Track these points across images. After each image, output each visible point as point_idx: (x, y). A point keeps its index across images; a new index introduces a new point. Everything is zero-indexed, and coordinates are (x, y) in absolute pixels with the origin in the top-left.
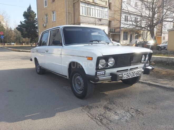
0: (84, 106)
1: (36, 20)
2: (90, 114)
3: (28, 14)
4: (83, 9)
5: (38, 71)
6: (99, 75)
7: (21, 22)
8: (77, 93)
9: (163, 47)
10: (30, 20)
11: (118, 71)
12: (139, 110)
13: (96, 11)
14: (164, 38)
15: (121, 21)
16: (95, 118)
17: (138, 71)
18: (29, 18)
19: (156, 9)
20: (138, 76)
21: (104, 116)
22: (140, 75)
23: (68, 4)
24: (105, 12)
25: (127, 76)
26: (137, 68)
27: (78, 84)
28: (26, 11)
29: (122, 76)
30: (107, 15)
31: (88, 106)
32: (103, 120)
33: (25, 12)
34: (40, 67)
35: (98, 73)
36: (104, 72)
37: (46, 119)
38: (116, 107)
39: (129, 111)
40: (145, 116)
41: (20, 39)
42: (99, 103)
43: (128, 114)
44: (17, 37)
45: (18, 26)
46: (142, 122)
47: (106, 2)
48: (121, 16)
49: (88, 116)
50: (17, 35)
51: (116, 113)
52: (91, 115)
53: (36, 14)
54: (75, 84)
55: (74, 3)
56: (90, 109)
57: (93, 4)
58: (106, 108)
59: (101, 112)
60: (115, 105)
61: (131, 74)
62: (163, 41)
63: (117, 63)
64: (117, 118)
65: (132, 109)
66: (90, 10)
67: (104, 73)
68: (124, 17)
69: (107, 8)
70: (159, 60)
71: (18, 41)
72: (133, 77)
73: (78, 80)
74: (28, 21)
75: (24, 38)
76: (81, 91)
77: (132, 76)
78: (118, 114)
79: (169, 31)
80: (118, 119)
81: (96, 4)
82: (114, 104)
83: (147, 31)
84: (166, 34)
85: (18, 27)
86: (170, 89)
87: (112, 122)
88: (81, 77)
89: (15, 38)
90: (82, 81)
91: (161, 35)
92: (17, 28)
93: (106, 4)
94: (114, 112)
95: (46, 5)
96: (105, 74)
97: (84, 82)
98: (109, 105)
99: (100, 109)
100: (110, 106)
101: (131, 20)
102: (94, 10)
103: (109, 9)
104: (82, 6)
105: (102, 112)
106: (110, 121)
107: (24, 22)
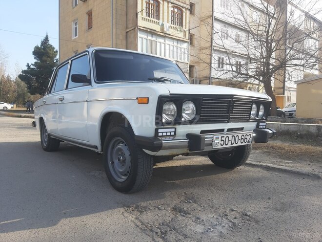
0: (129, 207)
1: (57, 61)
2: (141, 221)
3: (43, 50)
4: (142, 43)
5: (44, 144)
6: (162, 136)
7: (28, 66)
8: (116, 181)
9: (287, 114)
10: (46, 61)
11: (202, 132)
12: (248, 213)
13: (167, 47)
14: (289, 99)
15: (211, 64)
16: (151, 230)
17: (245, 135)
18: (44, 58)
19: (274, 44)
20: (244, 144)
21: (172, 226)
22: (249, 142)
23: (116, 33)
24: (183, 50)
25: (222, 143)
26: (242, 129)
27: (119, 160)
28: (40, 46)
29: (211, 142)
30: (186, 52)
31: (137, 207)
32: (169, 233)
33: (37, 48)
34: (49, 135)
35: (160, 131)
36: (173, 130)
37: (36, 230)
38: (200, 209)
39: (226, 215)
40: (261, 224)
41: (24, 97)
42: (162, 200)
43: (225, 221)
44: (20, 93)
45: (22, 72)
46: (256, 237)
47: (185, 32)
48: (211, 55)
49: (136, 225)
50: (19, 90)
51: (199, 219)
52: (143, 224)
53: (57, 51)
54: (113, 163)
55: (127, 32)
56: (141, 212)
57: (161, 34)
58: (177, 210)
59: (165, 218)
60: (196, 205)
61: (230, 139)
62: (287, 104)
63: (201, 113)
64: (199, 229)
65: (234, 212)
66: (156, 44)
67: (173, 134)
68: (217, 58)
69: (185, 42)
70: (283, 129)
71: (21, 101)
72: (235, 145)
73: (120, 153)
74: (41, 64)
75: (32, 94)
76: (125, 175)
77: (232, 144)
78: (203, 220)
79: (299, 83)
80: (201, 231)
81: (167, 35)
82: (195, 202)
83: (258, 86)
84: (291, 92)
85: (22, 75)
86: (308, 175)
87: (189, 237)
88: (126, 145)
89: (15, 94)
90: (127, 153)
91: (284, 94)
92: (20, 76)
93: (185, 36)
94: (194, 219)
95: (76, 35)
96: (175, 134)
97: (131, 155)
98: (184, 204)
99: (164, 212)
100: (185, 207)
101: (230, 63)
102: (163, 45)
103: (191, 44)
104: (142, 38)
105: (167, 218)
106: (184, 235)
107: (34, 65)
